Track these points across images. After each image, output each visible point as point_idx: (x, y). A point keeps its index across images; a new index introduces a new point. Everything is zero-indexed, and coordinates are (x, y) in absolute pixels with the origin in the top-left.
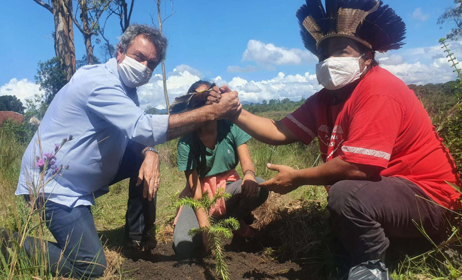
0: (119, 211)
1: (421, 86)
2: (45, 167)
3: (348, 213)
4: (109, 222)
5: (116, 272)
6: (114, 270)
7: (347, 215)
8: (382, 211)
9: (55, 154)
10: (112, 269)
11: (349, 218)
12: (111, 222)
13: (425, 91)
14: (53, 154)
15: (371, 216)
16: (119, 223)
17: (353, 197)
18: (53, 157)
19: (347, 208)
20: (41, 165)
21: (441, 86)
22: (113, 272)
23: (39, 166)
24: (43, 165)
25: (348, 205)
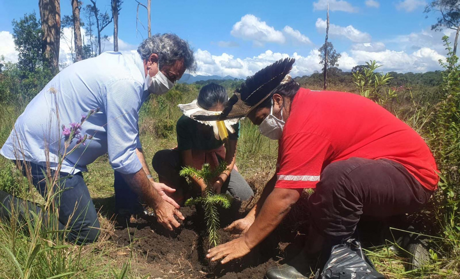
0: (107, 179)
1: (401, 74)
2: (71, 136)
3: (338, 191)
4: (98, 189)
5: (110, 239)
6: (109, 237)
7: (337, 192)
8: (369, 193)
9: (81, 124)
10: (107, 235)
11: (339, 196)
12: (101, 189)
13: (405, 79)
14: (79, 124)
15: (359, 197)
16: (108, 190)
17: (346, 177)
18: (79, 127)
19: (340, 187)
20: (67, 133)
21: (421, 76)
22: (107, 238)
23: (65, 135)
24: (69, 134)
25: (341, 183)
